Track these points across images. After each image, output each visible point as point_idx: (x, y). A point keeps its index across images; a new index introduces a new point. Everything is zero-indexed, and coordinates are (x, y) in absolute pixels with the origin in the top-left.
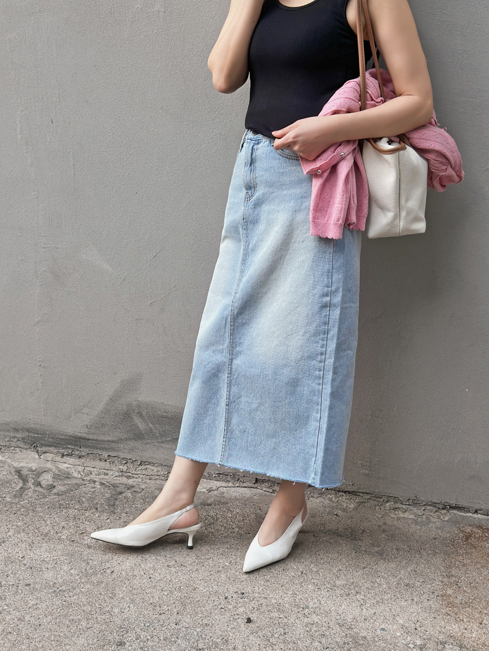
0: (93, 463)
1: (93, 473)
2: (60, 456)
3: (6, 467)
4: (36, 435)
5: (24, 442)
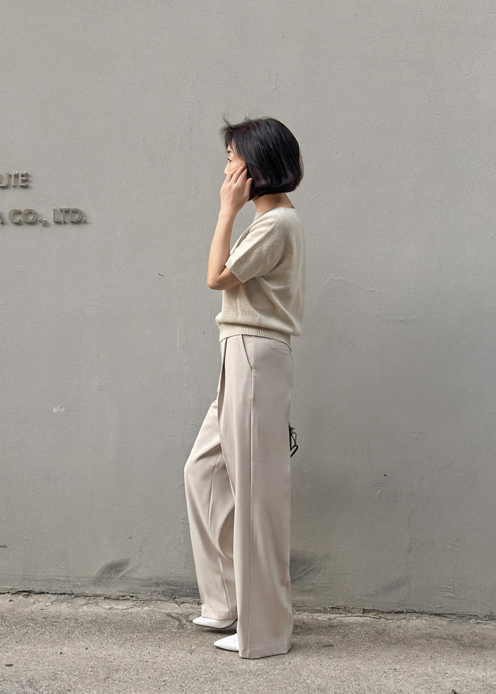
2: (196, 605)
3: (158, 613)
4: (175, 588)
5: (164, 595)
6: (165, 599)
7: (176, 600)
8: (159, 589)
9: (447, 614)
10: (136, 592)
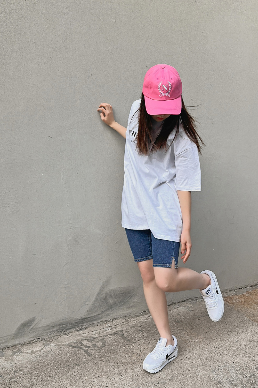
0: (94, 328)
1: (101, 332)
2: (77, 332)
4: (63, 326)
5: (58, 332)
6: (59, 334)
7: (65, 333)
8: (55, 329)
9: (187, 299)
10: (41, 335)
